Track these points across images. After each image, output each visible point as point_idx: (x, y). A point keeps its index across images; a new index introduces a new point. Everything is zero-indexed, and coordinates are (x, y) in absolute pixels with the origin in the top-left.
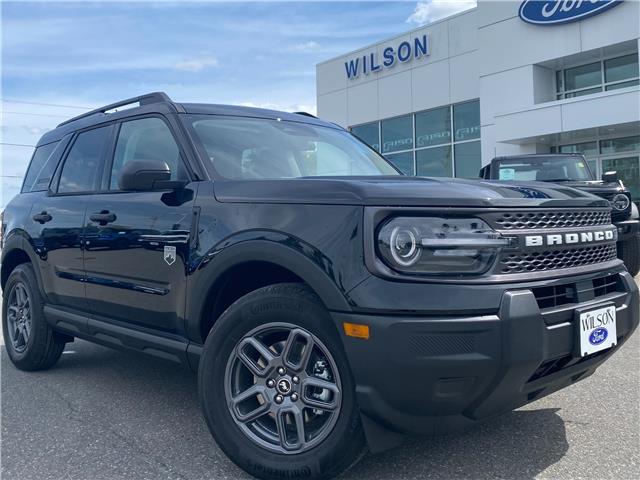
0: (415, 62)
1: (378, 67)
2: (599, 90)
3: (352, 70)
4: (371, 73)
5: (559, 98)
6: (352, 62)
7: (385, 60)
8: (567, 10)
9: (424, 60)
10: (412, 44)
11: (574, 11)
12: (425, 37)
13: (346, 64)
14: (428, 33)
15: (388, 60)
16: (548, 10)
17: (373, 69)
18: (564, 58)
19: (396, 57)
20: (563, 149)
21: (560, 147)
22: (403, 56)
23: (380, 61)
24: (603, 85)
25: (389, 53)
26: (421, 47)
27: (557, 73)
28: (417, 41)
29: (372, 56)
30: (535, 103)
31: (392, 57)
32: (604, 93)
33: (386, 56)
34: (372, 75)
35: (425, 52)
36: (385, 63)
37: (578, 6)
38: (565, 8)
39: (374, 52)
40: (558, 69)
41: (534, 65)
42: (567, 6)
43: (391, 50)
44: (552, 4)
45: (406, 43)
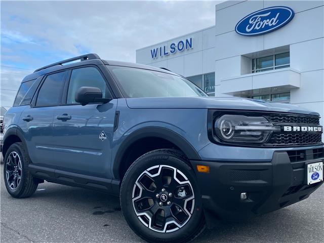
0: (186, 52)
1: (167, 53)
2: (272, 69)
3: (154, 54)
5: (253, 72)
6: (154, 50)
7: (172, 50)
8: (258, 28)
9: (190, 51)
10: (185, 42)
11: (261, 30)
13: (151, 51)
14: (193, 37)
15: (173, 50)
16: (249, 28)
17: (165, 54)
18: (257, 52)
19: (176, 48)
20: (254, 98)
21: (252, 97)
22: (180, 48)
23: (168, 50)
24: (274, 67)
25: (173, 46)
26: (189, 44)
27: (253, 60)
28: (187, 41)
29: (165, 47)
31: (174, 48)
32: (274, 71)
33: (171, 48)
34: (164, 57)
35: (191, 47)
36: (171, 51)
37: (263, 27)
38: (257, 28)
39: (166, 45)
40: (253, 58)
41: (242, 56)
42: (258, 26)
43: (174, 44)
44: (251, 25)
45: (182, 42)
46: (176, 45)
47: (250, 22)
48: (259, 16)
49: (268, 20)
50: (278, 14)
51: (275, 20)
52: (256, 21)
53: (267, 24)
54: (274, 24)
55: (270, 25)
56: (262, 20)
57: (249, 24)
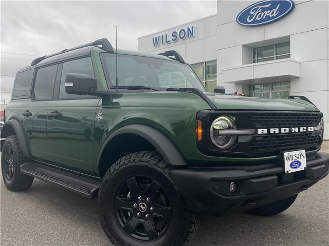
0: (187, 40)
1: (169, 41)
2: (272, 59)
3: (156, 42)
4: (166, 44)
5: (254, 62)
6: (156, 38)
7: (173, 38)
8: (259, 19)
9: (192, 39)
10: (186, 30)
11: (262, 20)
12: (192, 27)
13: (153, 39)
14: (194, 26)
15: (174, 38)
16: (250, 19)
17: (167, 42)
18: (257, 42)
19: (178, 36)
20: (256, 86)
21: (254, 86)
22: (182, 36)
23: (170, 38)
24: (275, 56)
25: (175, 34)
26: (191, 32)
27: (254, 49)
28: (189, 29)
29: (166, 35)
30: (243, 64)
31: (176, 37)
32: (275, 61)
33: (173, 36)
34: (166, 45)
35: (192, 35)
37: (264, 18)
38: (258, 19)
39: (168, 33)
40: (254, 47)
41: (243, 45)
42: (259, 17)
43: (176, 32)
44: (252, 16)
45: (183, 30)
46: (178, 32)
47: (252, 13)
48: (260, 7)
49: (269, 11)
50: (279, 5)
51: (275, 11)
52: (257, 12)
53: (268, 15)
54: (274, 15)
55: (271, 16)
56: (263, 11)
57: (250, 14)
